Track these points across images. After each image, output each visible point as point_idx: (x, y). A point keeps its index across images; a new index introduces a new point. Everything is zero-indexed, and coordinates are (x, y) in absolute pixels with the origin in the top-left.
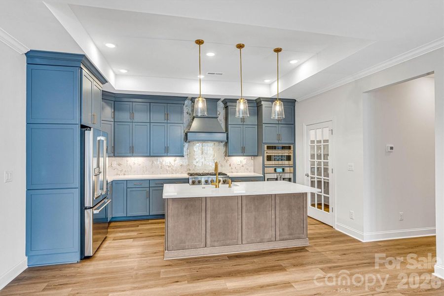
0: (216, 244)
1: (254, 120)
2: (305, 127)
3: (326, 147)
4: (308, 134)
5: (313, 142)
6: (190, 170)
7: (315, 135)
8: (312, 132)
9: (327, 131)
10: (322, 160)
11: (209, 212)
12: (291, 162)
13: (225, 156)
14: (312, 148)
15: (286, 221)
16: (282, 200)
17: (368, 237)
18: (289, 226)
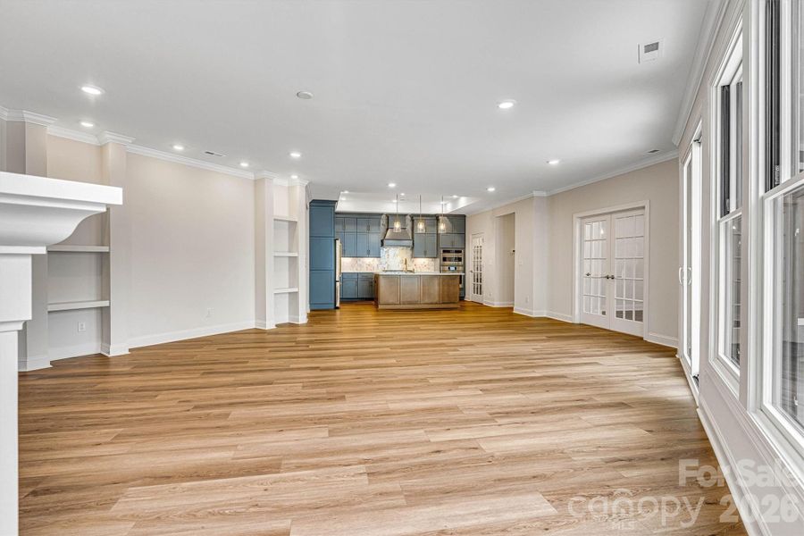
0: (406, 303)
1: (434, 230)
2: (471, 237)
3: (481, 251)
5: (474, 247)
7: (476, 242)
9: (481, 240)
10: (476, 260)
11: (401, 285)
12: (462, 263)
13: (412, 258)
14: (474, 252)
15: (446, 294)
16: (443, 280)
17: (496, 304)
18: (448, 296)
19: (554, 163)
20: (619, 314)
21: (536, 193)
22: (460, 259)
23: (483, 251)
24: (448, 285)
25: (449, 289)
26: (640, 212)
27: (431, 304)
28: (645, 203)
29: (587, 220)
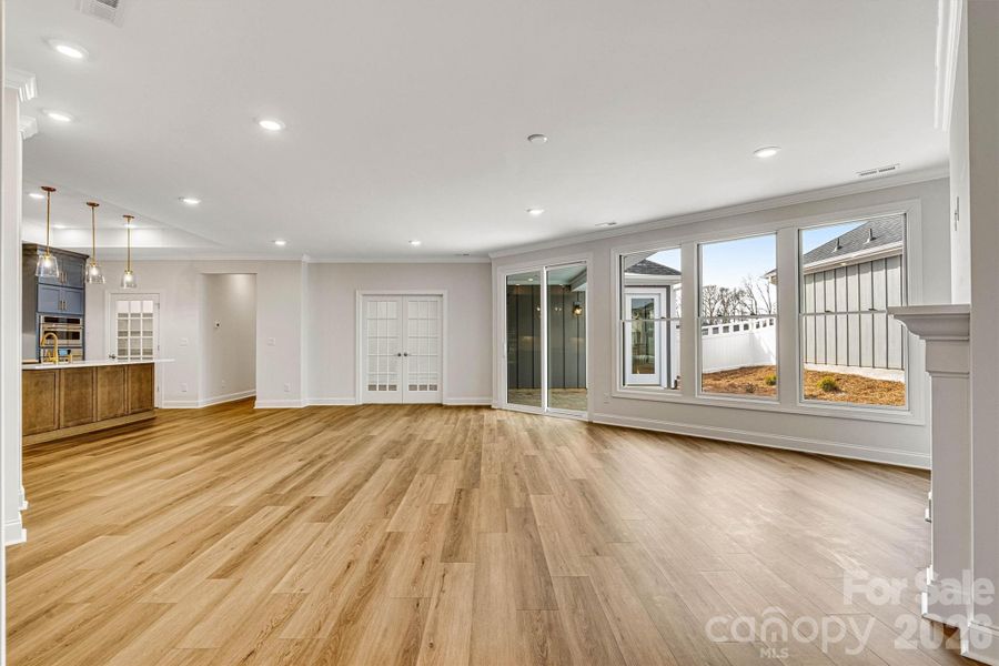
0: (70, 424)
2: (108, 297)
3: (148, 321)
4: (114, 306)
5: (120, 315)
7: (123, 307)
8: (123, 304)
9: (149, 303)
12: (80, 342)
14: (123, 323)
15: (136, 394)
16: (133, 373)
17: (202, 402)
18: (139, 399)
19: (416, 243)
20: (413, 387)
21: (305, 258)
22: (74, 335)
23: (154, 322)
24: (140, 380)
25: (141, 389)
26: (433, 299)
27: (115, 417)
28: (445, 293)
29: (370, 298)
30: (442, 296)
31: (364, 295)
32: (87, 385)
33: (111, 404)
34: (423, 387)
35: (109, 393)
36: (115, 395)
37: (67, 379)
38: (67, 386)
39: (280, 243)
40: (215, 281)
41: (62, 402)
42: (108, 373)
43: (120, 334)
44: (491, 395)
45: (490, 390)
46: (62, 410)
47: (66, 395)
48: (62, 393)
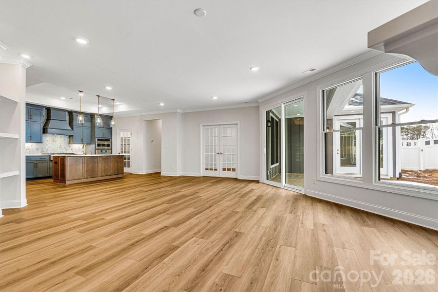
0: (88, 177)
1: (89, 124)
2: (118, 131)
3: (129, 140)
4: (119, 134)
5: (121, 138)
6: (43, 152)
7: (122, 135)
8: (122, 133)
9: (129, 133)
10: (123, 146)
11: (85, 164)
13: (69, 144)
14: (122, 141)
15: (116, 168)
16: (114, 159)
17: (144, 172)
18: (117, 169)
19: (215, 98)
20: (224, 169)
21: (179, 111)
22: (108, 145)
23: (130, 140)
24: (117, 162)
25: (118, 165)
26: (234, 126)
27: (107, 175)
28: (238, 122)
29: (206, 127)
30: (237, 124)
31: (204, 126)
32: (95, 163)
33: (105, 171)
34: (229, 170)
35: (104, 166)
36: (107, 167)
37: (87, 160)
38: (87, 163)
39: (162, 104)
40: (151, 123)
41: (85, 169)
42: (104, 159)
43: (121, 145)
44: (259, 176)
45: (258, 173)
46: (85, 172)
47: (87, 166)
48: (85, 166)
